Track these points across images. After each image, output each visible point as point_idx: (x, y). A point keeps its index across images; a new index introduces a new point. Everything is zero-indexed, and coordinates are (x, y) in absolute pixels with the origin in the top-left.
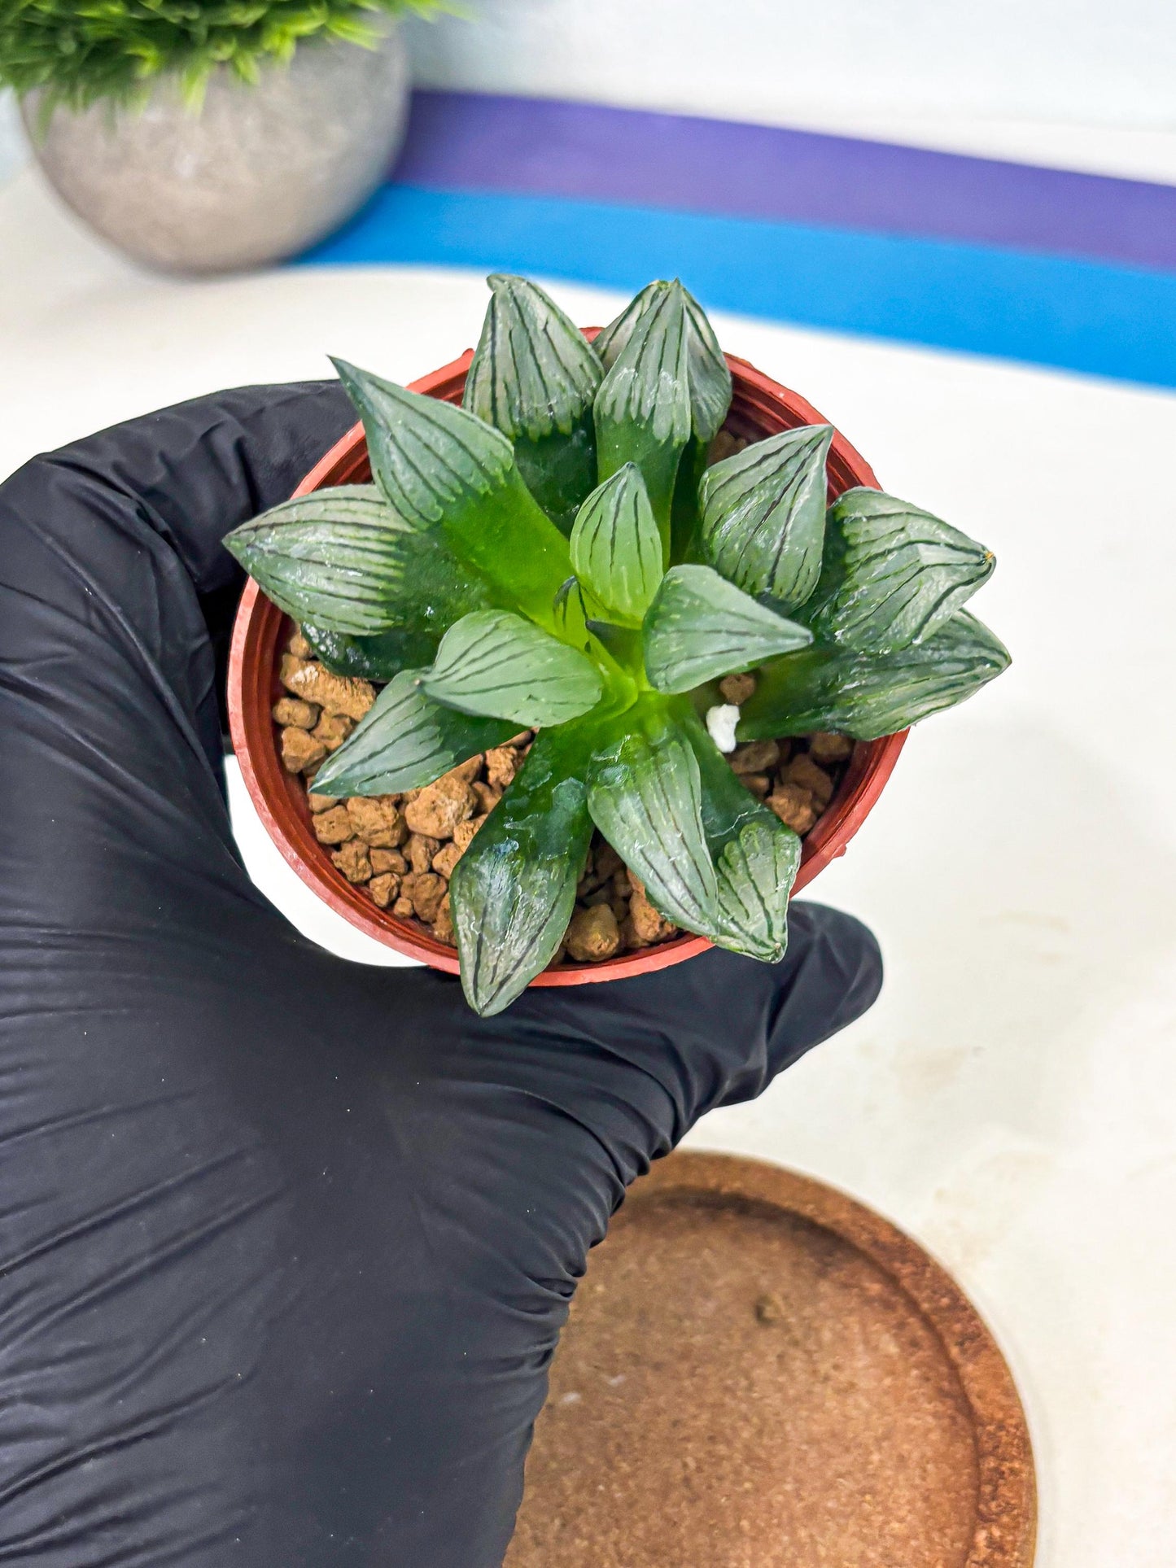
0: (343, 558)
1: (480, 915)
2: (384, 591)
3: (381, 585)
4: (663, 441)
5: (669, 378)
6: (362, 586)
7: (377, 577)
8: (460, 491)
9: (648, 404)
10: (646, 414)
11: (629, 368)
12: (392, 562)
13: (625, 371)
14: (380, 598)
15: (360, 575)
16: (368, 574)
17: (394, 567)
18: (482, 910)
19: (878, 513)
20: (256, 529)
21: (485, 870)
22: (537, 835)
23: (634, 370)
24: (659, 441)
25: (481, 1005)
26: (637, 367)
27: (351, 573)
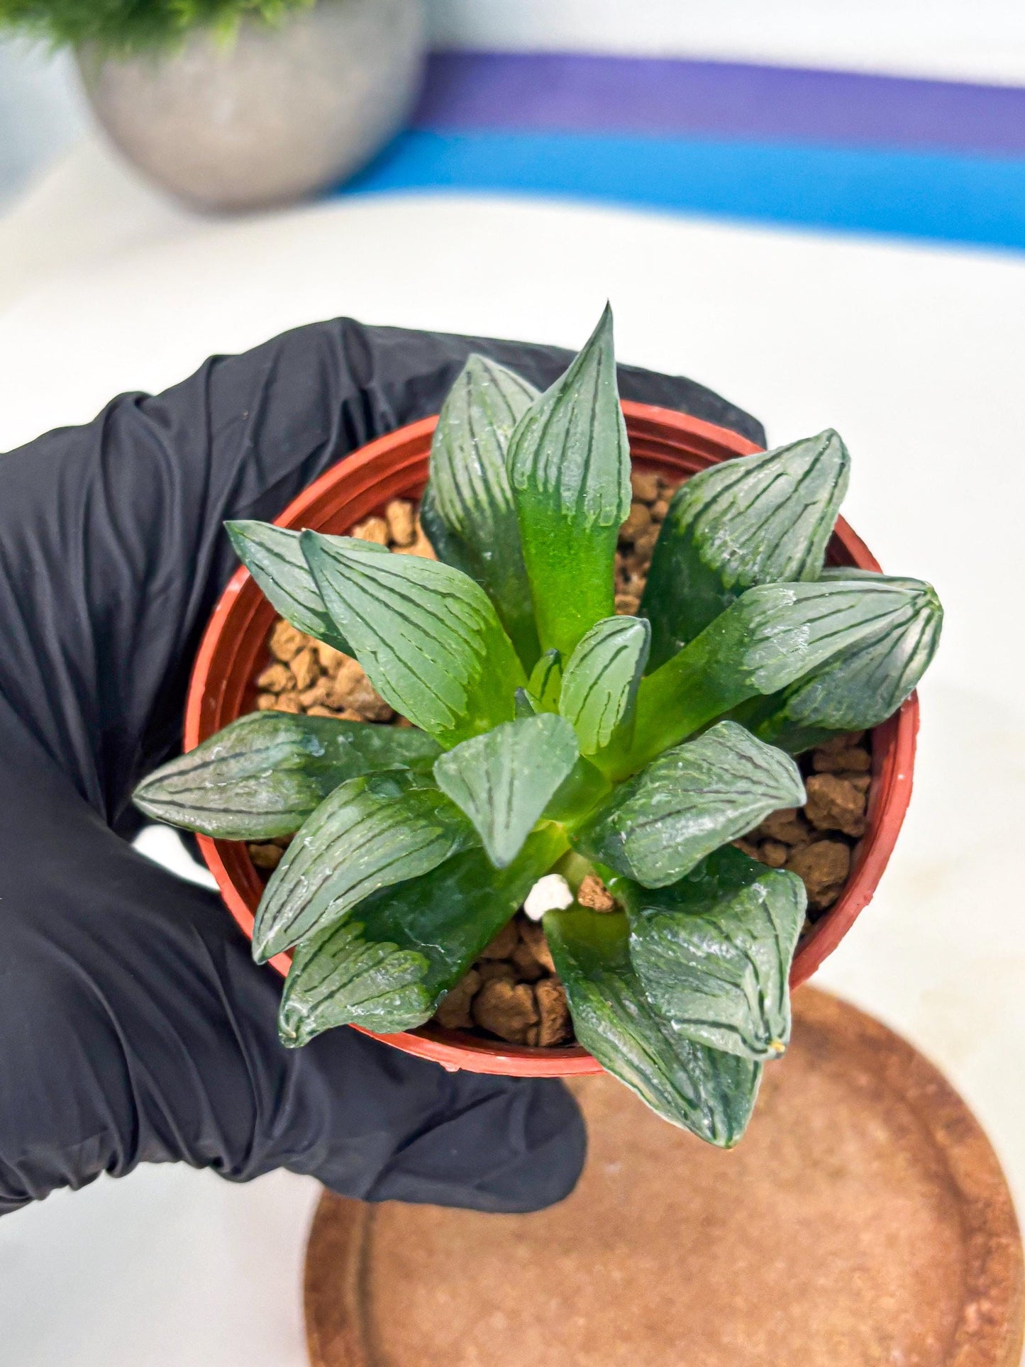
0: (488, 451)
1: (232, 753)
2: (477, 503)
3: (483, 496)
4: (745, 668)
5: (805, 636)
6: (471, 481)
7: (488, 489)
8: (551, 490)
9: (767, 631)
10: (758, 636)
11: (794, 594)
12: (509, 494)
13: (791, 593)
14: (470, 502)
15: (480, 473)
16: (485, 481)
17: (507, 502)
18: (238, 751)
19: (771, 911)
20: (487, 370)
21: (282, 737)
22: (337, 768)
23: (795, 599)
24: (741, 664)
25: (142, 793)
26: (798, 601)
27: (477, 465)
